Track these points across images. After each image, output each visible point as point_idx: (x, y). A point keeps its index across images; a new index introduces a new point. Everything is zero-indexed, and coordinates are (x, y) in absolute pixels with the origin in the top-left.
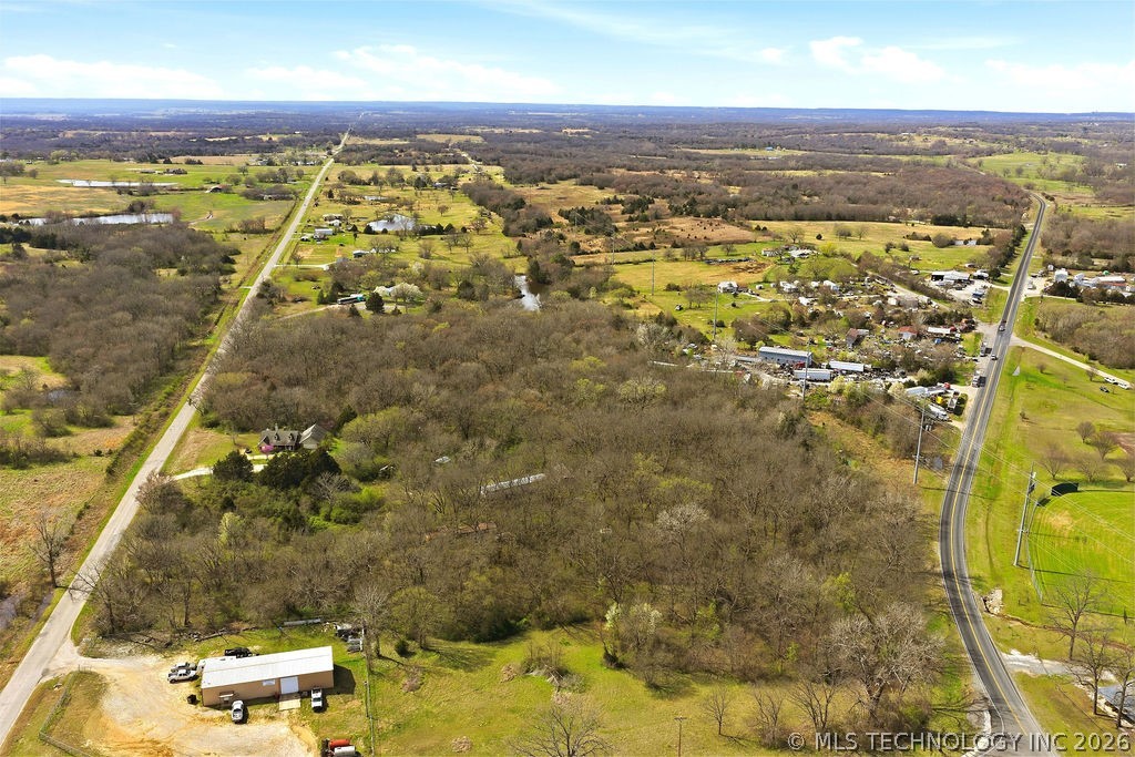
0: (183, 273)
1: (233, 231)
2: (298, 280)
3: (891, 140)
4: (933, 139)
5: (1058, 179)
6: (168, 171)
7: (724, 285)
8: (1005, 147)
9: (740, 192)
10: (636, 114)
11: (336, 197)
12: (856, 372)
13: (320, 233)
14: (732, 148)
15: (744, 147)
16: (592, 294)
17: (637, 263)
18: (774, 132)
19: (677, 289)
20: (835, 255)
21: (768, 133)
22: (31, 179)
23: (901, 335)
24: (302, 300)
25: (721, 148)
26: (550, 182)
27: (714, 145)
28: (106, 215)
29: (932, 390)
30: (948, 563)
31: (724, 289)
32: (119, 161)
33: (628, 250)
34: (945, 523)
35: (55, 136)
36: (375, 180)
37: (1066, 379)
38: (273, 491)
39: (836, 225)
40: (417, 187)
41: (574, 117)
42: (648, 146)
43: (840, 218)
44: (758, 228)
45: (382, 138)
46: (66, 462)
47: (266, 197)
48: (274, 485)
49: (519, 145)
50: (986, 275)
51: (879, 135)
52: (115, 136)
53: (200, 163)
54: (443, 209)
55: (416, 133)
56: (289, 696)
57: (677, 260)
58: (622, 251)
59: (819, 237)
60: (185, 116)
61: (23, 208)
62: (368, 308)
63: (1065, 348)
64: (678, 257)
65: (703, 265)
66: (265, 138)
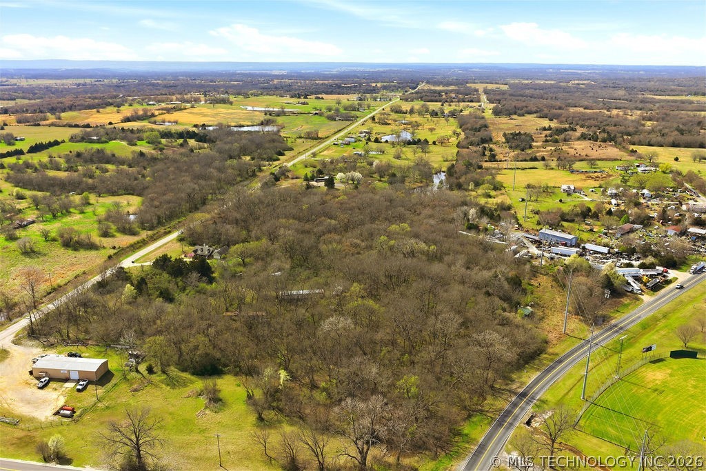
0: (253, 159)
1: (301, 137)
2: (306, 167)
6: (298, 103)
7: (564, 187)
10: (638, 71)
11: (376, 120)
12: (602, 253)
13: (347, 141)
15: (696, 94)
16: (471, 186)
17: (523, 169)
19: (533, 187)
20: (671, 172)
22: (230, 106)
23: (666, 232)
24: (297, 178)
25: (678, 95)
26: (520, 115)
27: (673, 93)
28: (248, 126)
29: (647, 271)
30: (531, 388)
31: (564, 190)
32: (282, 97)
33: (526, 160)
34: (560, 361)
35: (268, 83)
36: (412, 112)
40: (432, 115)
41: (590, 73)
42: (621, 93)
44: (631, 151)
45: (444, 85)
46: (97, 250)
47: (337, 118)
49: (528, 91)
52: (297, 83)
53: (322, 99)
54: (432, 130)
55: (467, 83)
56: (73, 381)
57: (552, 169)
58: (521, 161)
59: (677, 159)
60: (349, 72)
61: (210, 121)
62: (326, 185)
64: (555, 167)
65: (568, 173)
66: (374, 85)
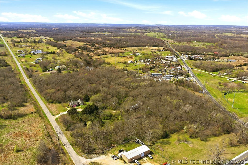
2: (31, 66)
3: (126, 30)
4: (134, 30)
5: (163, 38)
7: (130, 61)
8: (148, 31)
9: (110, 42)
10: (65, 25)
11: (16, 46)
12: (172, 77)
13: (22, 55)
14: (96, 32)
15: (98, 32)
17: (105, 58)
18: (101, 29)
19: (120, 63)
20: (144, 54)
21: (100, 29)
24: (37, 71)
26: (66, 41)
33: (101, 55)
36: (21, 41)
37: (206, 75)
38: (88, 115)
39: (138, 48)
40: (34, 43)
42: (78, 32)
43: (138, 47)
44: (123, 49)
46: (26, 116)
48: (87, 114)
50: (175, 56)
51: (123, 29)
54: (48, 48)
56: (143, 157)
57: (113, 57)
58: (99, 55)
63: (199, 69)
64: (114, 56)
65: (120, 57)
